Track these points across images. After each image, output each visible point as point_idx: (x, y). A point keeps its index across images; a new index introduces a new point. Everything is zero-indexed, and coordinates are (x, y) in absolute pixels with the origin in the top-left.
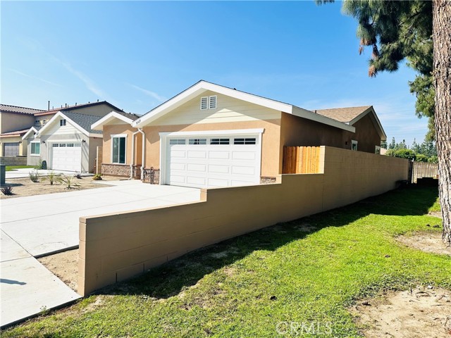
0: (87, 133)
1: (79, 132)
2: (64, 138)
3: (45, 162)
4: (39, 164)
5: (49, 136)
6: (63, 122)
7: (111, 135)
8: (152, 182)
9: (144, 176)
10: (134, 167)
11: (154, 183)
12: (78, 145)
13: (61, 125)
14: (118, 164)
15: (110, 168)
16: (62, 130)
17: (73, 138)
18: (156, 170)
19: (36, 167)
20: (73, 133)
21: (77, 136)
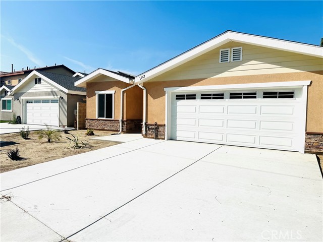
0: (66, 91)
1: (55, 90)
2: (39, 95)
3: (19, 117)
4: (12, 119)
5: (23, 93)
6: (38, 81)
7: (96, 92)
8: (156, 138)
9: (146, 131)
10: (123, 122)
11: (159, 139)
12: (53, 101)
13: (36, 83)
14: (105, 118)
15: (96, 123)
16: (36, 88)
17: (49, 94)
18: (161, 126)
19: (10, 122)
20: (50, 90)
21: (53, 93)
